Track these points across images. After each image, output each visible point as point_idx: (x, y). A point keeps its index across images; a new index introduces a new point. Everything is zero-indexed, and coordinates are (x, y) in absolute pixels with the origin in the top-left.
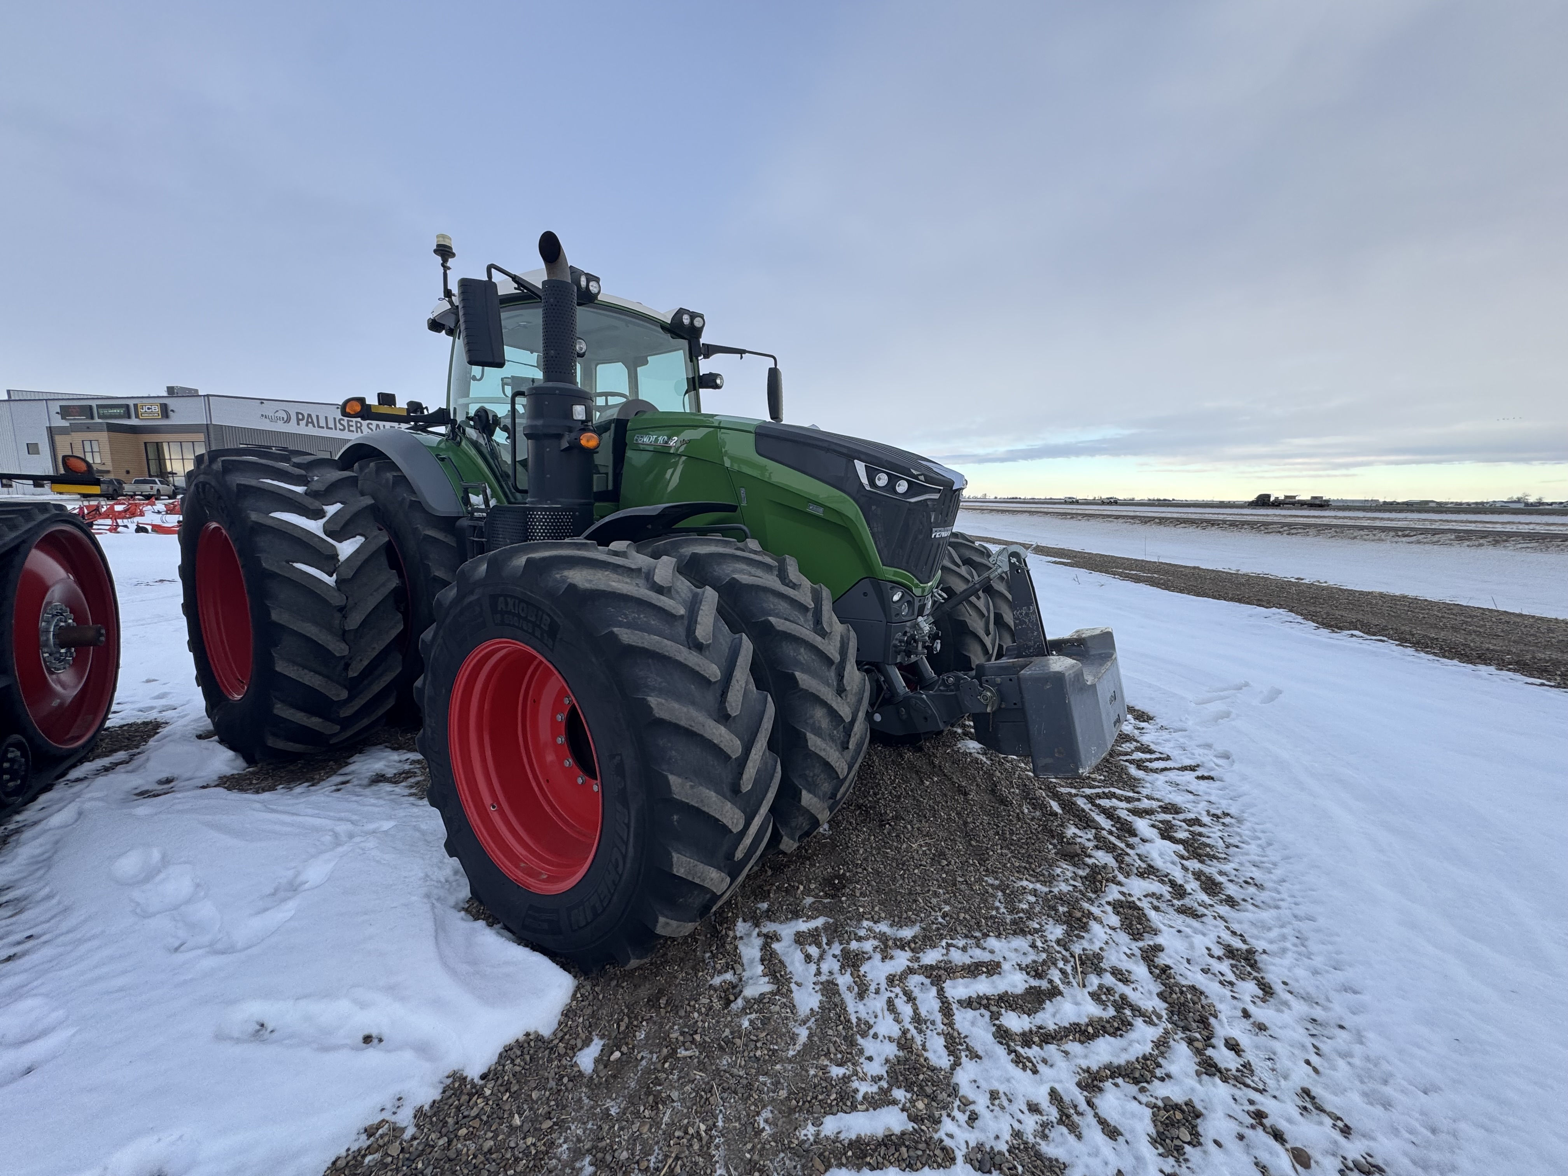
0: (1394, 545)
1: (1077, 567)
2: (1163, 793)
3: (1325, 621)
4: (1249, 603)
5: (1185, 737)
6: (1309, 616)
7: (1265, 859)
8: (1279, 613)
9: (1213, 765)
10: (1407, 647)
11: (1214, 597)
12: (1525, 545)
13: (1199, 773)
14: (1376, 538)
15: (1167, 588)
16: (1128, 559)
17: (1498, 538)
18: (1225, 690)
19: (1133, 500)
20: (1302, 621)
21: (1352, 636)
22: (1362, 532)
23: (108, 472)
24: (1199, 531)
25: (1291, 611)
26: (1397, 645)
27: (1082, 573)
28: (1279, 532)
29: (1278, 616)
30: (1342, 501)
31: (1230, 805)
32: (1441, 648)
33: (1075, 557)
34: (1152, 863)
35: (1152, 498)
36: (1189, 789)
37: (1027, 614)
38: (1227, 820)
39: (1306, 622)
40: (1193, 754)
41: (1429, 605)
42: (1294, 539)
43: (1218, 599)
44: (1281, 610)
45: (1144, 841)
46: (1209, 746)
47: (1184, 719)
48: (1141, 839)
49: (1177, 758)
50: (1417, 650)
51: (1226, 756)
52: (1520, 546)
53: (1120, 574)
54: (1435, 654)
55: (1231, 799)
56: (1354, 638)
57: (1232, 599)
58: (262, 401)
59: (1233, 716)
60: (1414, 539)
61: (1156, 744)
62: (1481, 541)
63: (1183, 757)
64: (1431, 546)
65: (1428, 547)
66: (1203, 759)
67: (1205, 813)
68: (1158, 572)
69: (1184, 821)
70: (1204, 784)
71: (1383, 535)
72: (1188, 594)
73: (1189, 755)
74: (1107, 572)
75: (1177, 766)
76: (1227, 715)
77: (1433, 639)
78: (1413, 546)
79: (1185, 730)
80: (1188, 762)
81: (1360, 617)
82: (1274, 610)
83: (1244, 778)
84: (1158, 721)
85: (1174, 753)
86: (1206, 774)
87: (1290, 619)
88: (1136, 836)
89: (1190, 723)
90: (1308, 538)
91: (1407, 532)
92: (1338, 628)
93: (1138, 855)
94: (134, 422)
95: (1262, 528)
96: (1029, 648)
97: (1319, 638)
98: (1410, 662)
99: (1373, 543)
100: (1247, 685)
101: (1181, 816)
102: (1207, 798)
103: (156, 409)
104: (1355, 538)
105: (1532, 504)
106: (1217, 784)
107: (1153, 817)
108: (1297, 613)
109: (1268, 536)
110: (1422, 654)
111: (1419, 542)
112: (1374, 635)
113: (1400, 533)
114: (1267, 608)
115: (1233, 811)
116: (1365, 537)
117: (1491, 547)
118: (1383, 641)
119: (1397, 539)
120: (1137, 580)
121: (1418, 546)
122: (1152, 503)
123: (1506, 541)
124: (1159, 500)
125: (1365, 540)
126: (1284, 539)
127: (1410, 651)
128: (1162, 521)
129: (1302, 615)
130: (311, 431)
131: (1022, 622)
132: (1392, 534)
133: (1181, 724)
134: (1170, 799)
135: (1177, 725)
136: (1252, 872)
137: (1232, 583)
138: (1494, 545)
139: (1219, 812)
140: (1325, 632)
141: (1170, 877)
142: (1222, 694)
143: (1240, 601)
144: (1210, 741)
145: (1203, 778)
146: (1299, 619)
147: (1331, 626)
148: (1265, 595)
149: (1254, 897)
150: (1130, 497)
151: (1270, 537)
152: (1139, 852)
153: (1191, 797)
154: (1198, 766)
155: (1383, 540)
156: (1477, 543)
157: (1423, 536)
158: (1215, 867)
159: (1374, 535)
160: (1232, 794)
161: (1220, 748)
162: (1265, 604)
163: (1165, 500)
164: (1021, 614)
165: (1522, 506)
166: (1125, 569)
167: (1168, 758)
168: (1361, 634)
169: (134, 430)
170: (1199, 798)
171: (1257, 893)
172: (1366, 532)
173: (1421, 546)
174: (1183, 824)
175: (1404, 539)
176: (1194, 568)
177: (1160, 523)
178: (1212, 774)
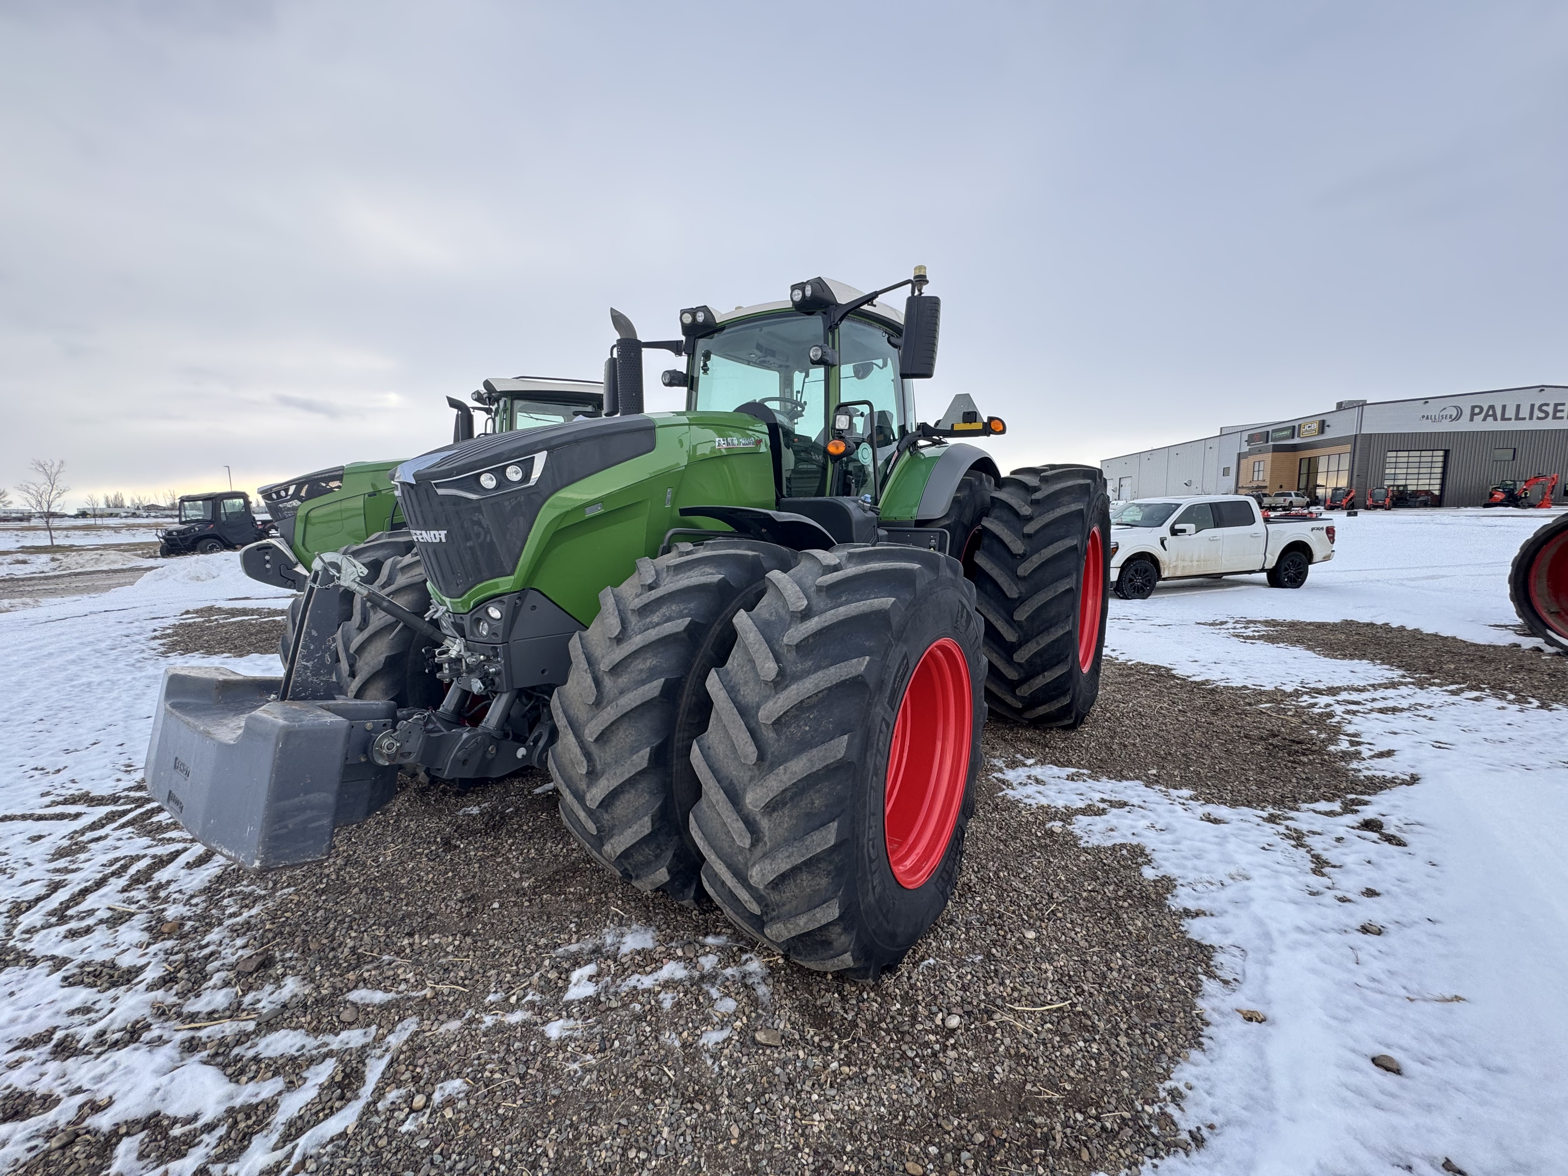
23: (1265, 487)
58: (1426, 400)
94: (1297, 441)
103: (1315, 426)
130: (1491, 425)
169: (1295, 448)
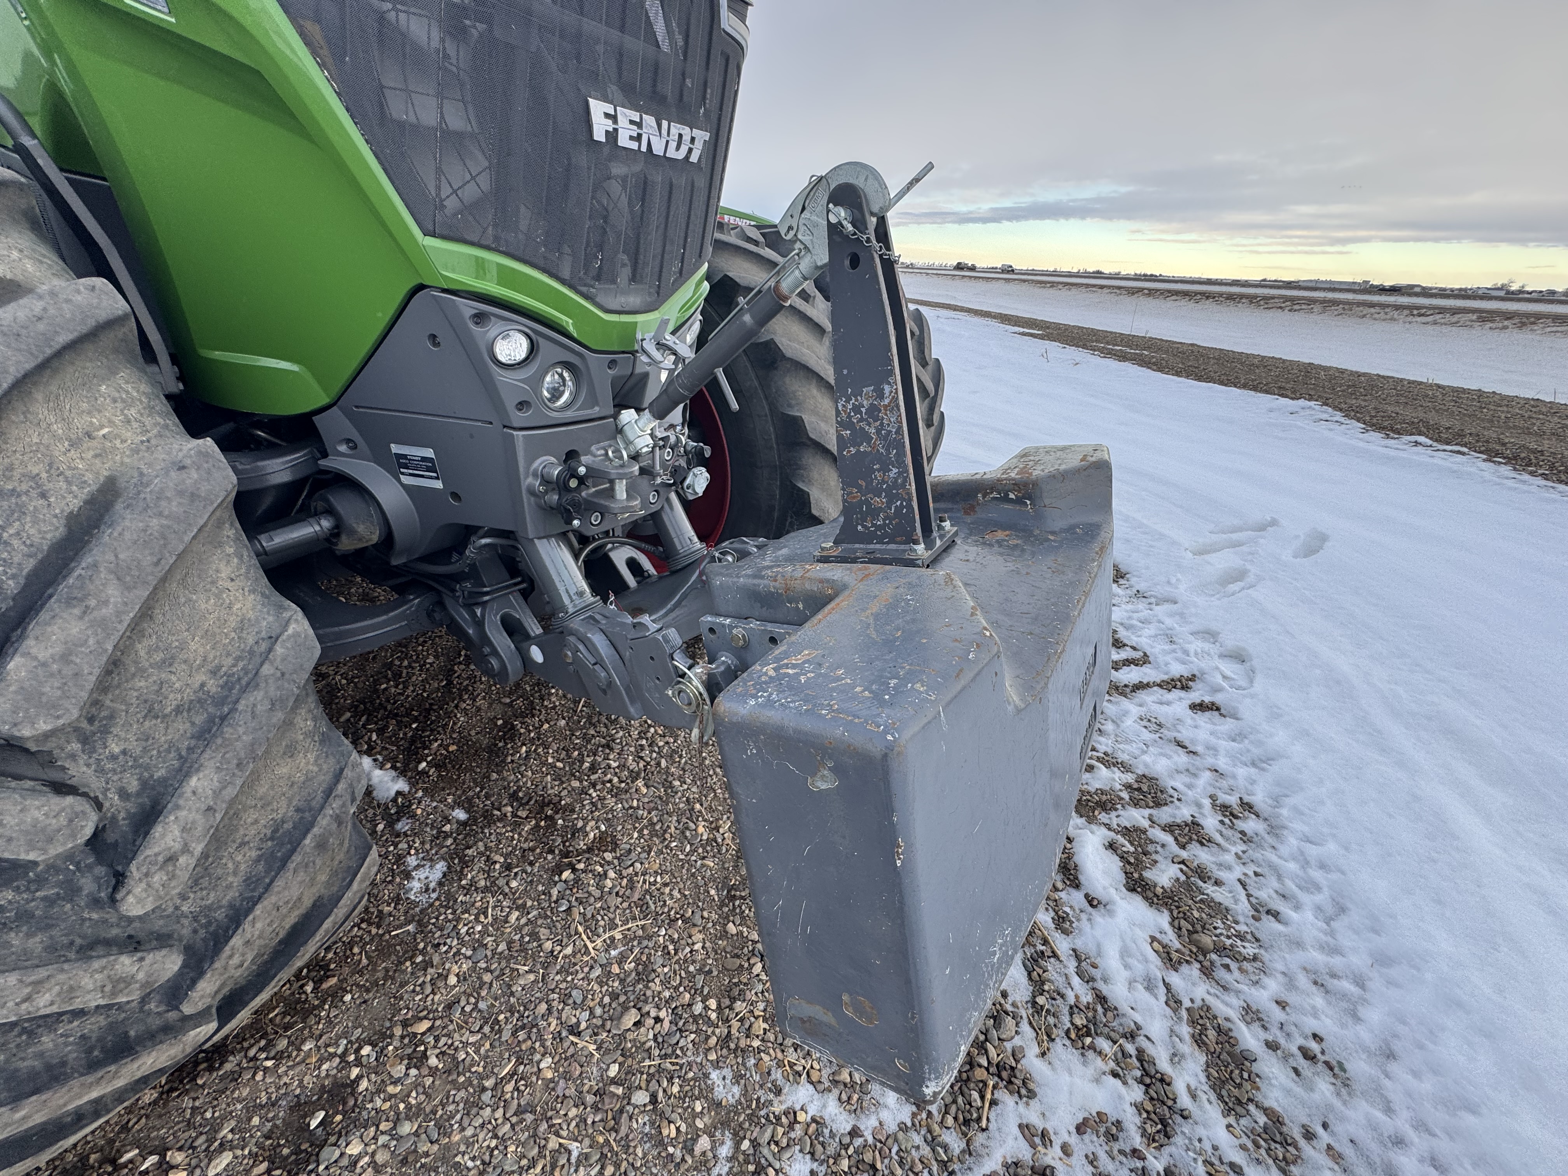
0: (1407, 325)
1: (1049, 339)
2: (1133, 748)
3: (1375, 421)
4: (1267, 392)
5: (1171, 615)
6: (1352, 413)
7: (1336, 961)
8: (1310, 407)
9: (1219, 680)
10: (1500, 463)
11: (1222, 383)
12: (1554, 329)
13: (1195, 696)
14: (1388, 317)
15: (1160, 370)
16: (1111, 333)
17: (1524, 320)
18: (1240, 529)
19: (1119, 274)
20: (1342, 420)
21: (1417, 443)
22: (1372, 310)
24: (1192, 304)
25: (1325, 404)
26: (1484, 460)
27: (1054, 348)
28: (1281, 308)
29: (1308, 412)
30: (1331, 282)
31: (1253, 782)
32: (1552, 467)
33: (1048, 328)
34: (1105, 989)
35: (1138, 272)
36: (1179, 737)
37: (873, 411)
38: (1251, 825)
39: (1348, 422)
40: (1186, 652)
41: (1508, 401)
42: (1297, 316)
43: (1226, 385)
44: (1312, 403)
45: (1092, 902)
46: (1211, 635)
47: (1173, 581)
48: (1087, 896)
49: (1161, 659)
50: (1515, 469)
51: (1239, 657)
52: (1549, 329)
53: (1102, 351)
54: (1545, 477)
55: (1254, 764)
56: (1420, 448)
57: (1244, 386)
59: (1251, 578)
60: (1430, 319)
61: (1127, 628)
62: (1506, 323)
63: (1168, 658)
64: (1449, 328)
65: (1445, 329)
66: (1203, 665)
67: (1207, 802)
68: (1148, 348)
69: (1169, 828)
70: (1203, 719)
71: (1396, 314)
72: (1187, 377)
73: (1179, 654)
74: (1085, 347)
75: (1159, 677)
76: (1239, 575)
77: (1534, 451)
78: (1430, 328)
79: (1176, 603)
80: (1177, 670)
81: (1422, 415)
82: (1302, 402)
83: (1275, 714)
84: (1133, 580)
85: (1157, 649)
86: (1207, 699)
87: (1325, 416)
88: (1077, 886)
89: (1182, 587)
90: (1312, 316)
91: (1423, 311)
92: (1394, 431)
93: (1076, 954)
95: (1262, 303)
96: (874, 513)
97: (1372, 447)
98: (1510, 488)
99: (1383, 323)
100: (1274, 523)
101: (1165, 815)
102: (1210, 761)
104: (1364, 316)
105: (1513, 293)
106: (1227, 725)
107: (1112, 818)
108: (1335, 408)
109: (1268, 311)
110: (1526, 477)
111: (1435, 323)
112: (1448, 444)
113: (1415, 312)
114: (1292, 399)
115: (1258, 799)
116: (1376, 316)
117: (1516, 330)
118: (1463, 454)
119: (1410, 318)
120: (1122, 357)
121: (1435, 327)
122: (1137, 278)
123: (1533, 323)
124: (1145, 275)
125: (1375, 319)
126: (1284, 317)
127: (1506, 470)
128: (1151, 293)
129: (1341, 410)
131: (860, 436)
132: (1406, 312)
133: (1168, 589)
134: (1146, 765)
135: (1161, 590)
136: (1315, 1015)
137: (1242, 364)
138: (1520, 328)
139: (1232, 800)
140: (1375, 437)
141: (1142, 1041)
142: (1235, 536)
143: (1255, 389)
144: (1214, 626)
145: (1199, 707)
146: (1338, 416)
147: (1384, 428)
148: (1288, 381)
149: (1331, 1120)
150: (1117, 271)
151: (1271, 314)
152: (1079, 944)
153: (1182, 758)
154: (1193, 678)
155: (1395, 320)
156: (1500, 325)
157: (1441, 316)
158: (1238, 992)
159: (1386, 313)
160: (1256, 751)
161: (1230, 641)
162: (1289, 393)
163: (1152, 275)
164: (857, 409)
165: (1502, 294)
166: (1108, 343)
167: (1144, 660)
168: (1429, 442)
170: (1198, 761)
171: (1337, 1103)
172: (1377, 309)
173: (1437, 327)
174: (1168, 839)
175: (1419, 319)
176: (1192, 345)
177: (1149, 295)
178: (1218, 698)
